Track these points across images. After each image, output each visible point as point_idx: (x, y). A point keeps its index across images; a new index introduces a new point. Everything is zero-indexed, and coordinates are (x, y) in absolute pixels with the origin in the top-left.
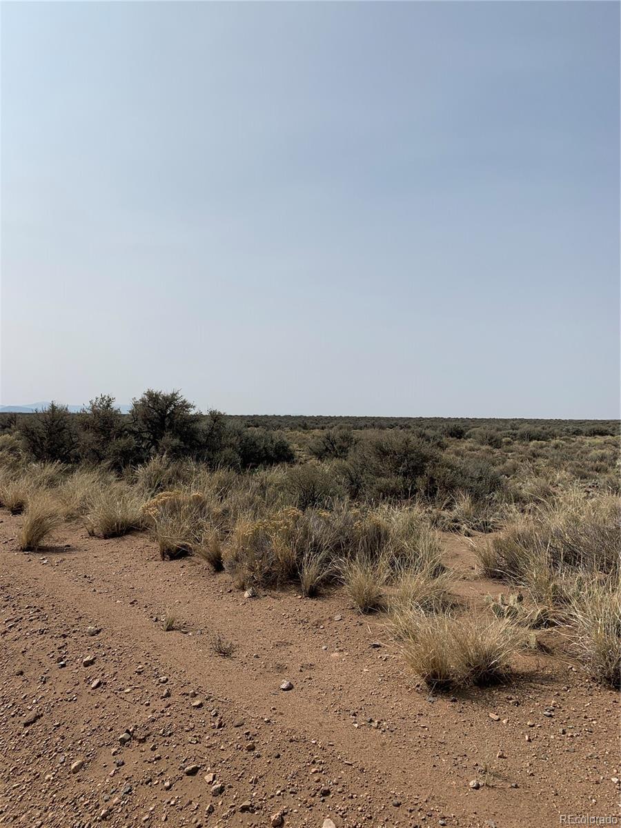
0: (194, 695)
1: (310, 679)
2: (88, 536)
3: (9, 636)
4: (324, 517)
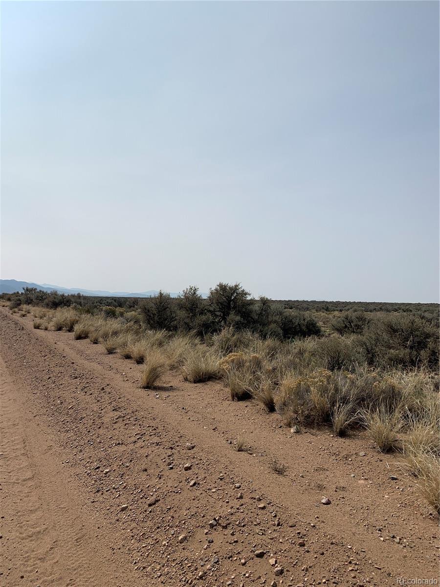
0: (260, 500)
1: (343, 498)
2: (184, 380)
4: (350, 378)
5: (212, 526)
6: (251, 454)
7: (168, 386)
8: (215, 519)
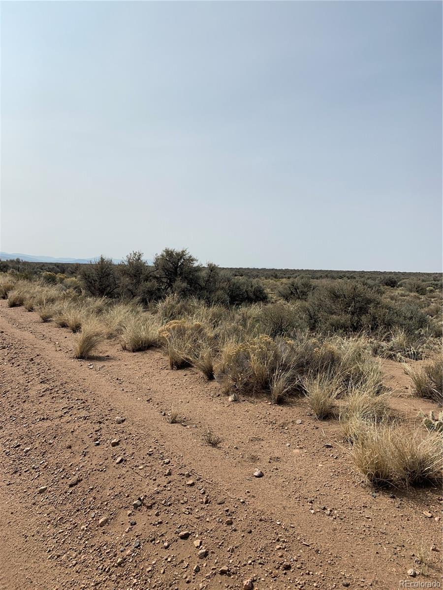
0: (189, 476)
1: (277, 469)
2: (122, 349)
3: (64, 420)
4: (290, 345)
5: (136, 506)
6: (185, 426)
7: (103, 355)
8: (139, 499)
